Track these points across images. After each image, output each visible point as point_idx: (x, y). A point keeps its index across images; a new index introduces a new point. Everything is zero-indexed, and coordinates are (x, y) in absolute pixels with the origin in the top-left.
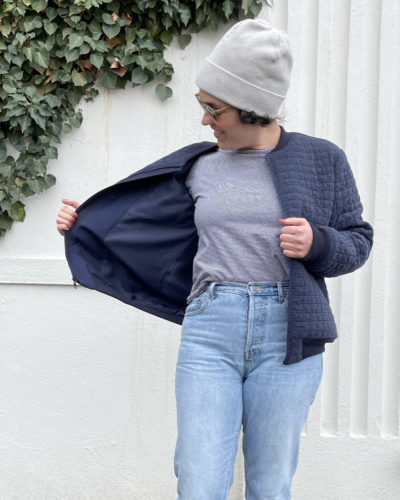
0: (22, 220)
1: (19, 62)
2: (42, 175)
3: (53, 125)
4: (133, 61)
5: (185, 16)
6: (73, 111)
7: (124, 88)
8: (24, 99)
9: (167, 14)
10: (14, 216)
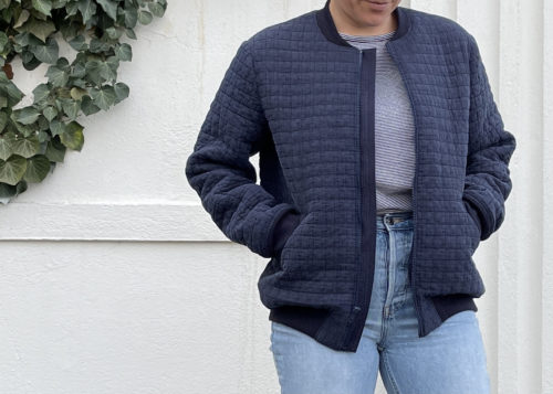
0: (79, 149)
2: (111, 84)
10: (69, 144)
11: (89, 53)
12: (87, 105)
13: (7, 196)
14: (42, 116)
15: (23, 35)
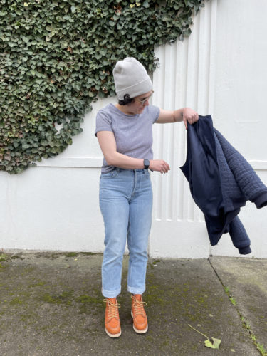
0: (71, 144)
1: (70, 88)
3: (82, 111)
4: (110, 88)
6: (89, 106)
7: (107, 97)
8: (72, 102)
11: (73, 121)
12: (72, 134)
13: (53, 156)
14: (62, 136)
15: (57, 116)
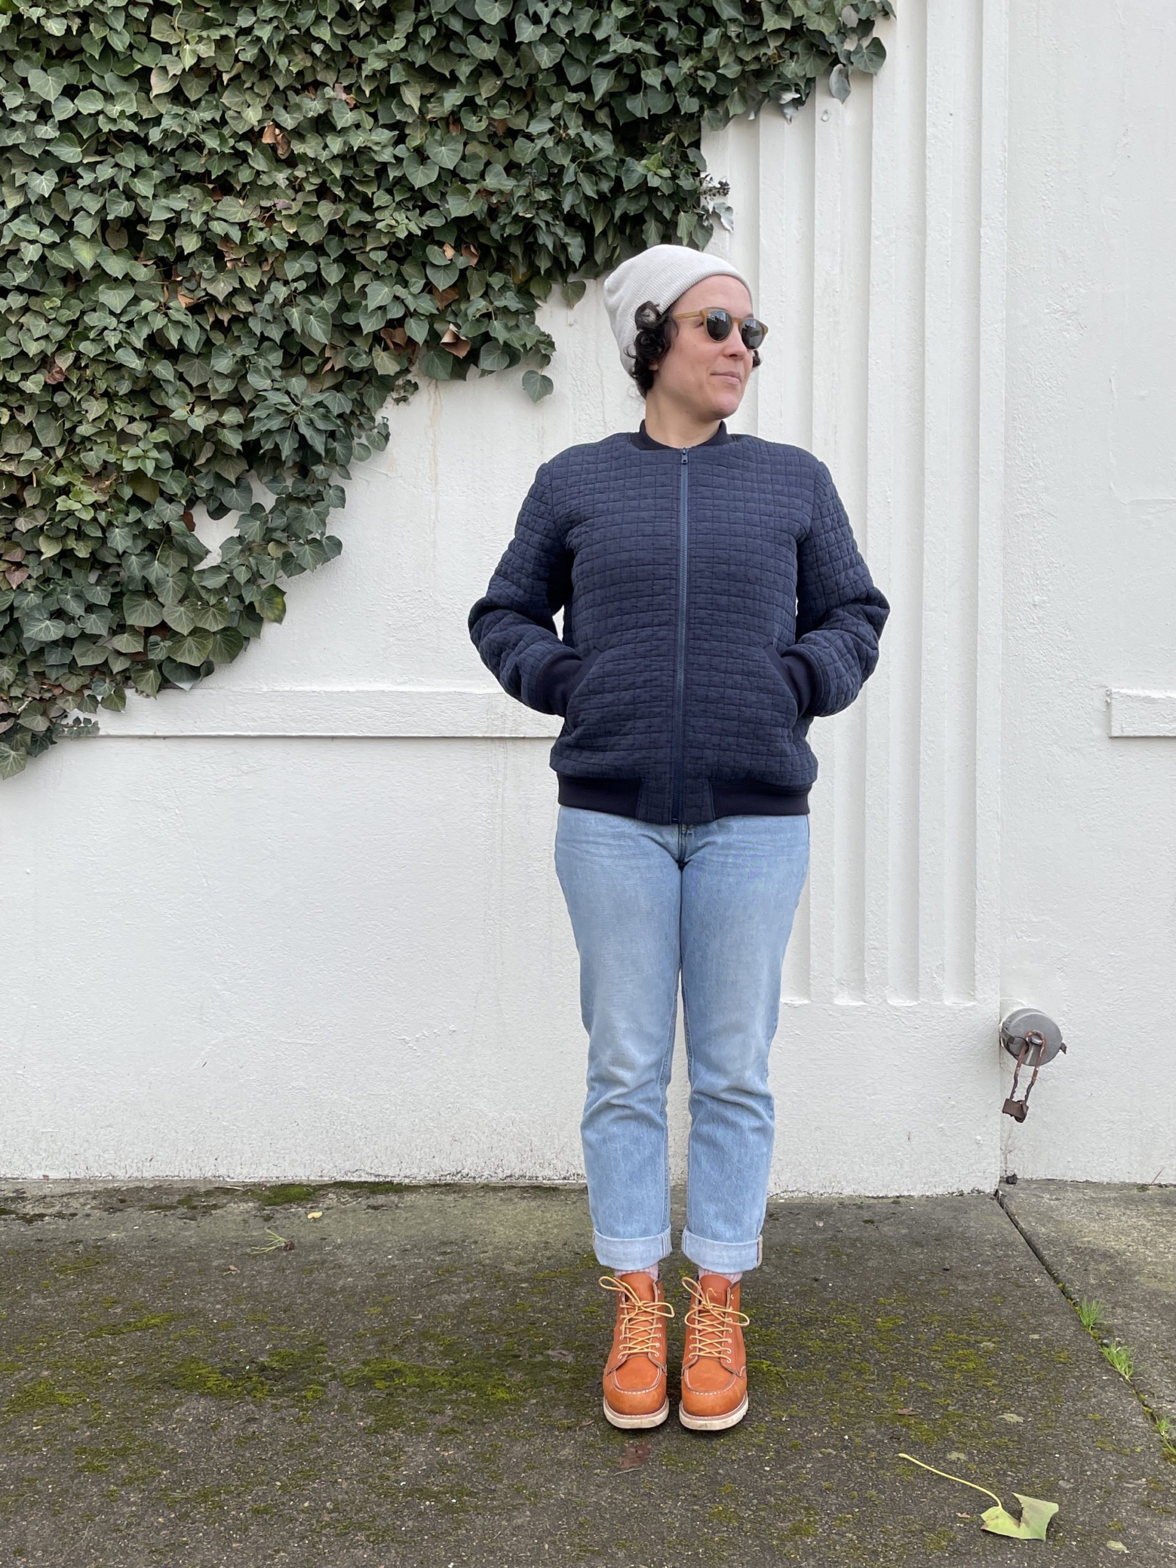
0: (279, 620)
1: (276, 333)
2: (318, 537)
3: (339, 446)
4: (483, 330)
5: (576, 248)
6: (373, 419)
7: (465, 379)
8: (286, 400)
9: (545, 246)
10: (267, 614)
11: (290, 498)
12: (289, 564)
13: (189, 680)
14: (231, 578)
15: (207, 473)
